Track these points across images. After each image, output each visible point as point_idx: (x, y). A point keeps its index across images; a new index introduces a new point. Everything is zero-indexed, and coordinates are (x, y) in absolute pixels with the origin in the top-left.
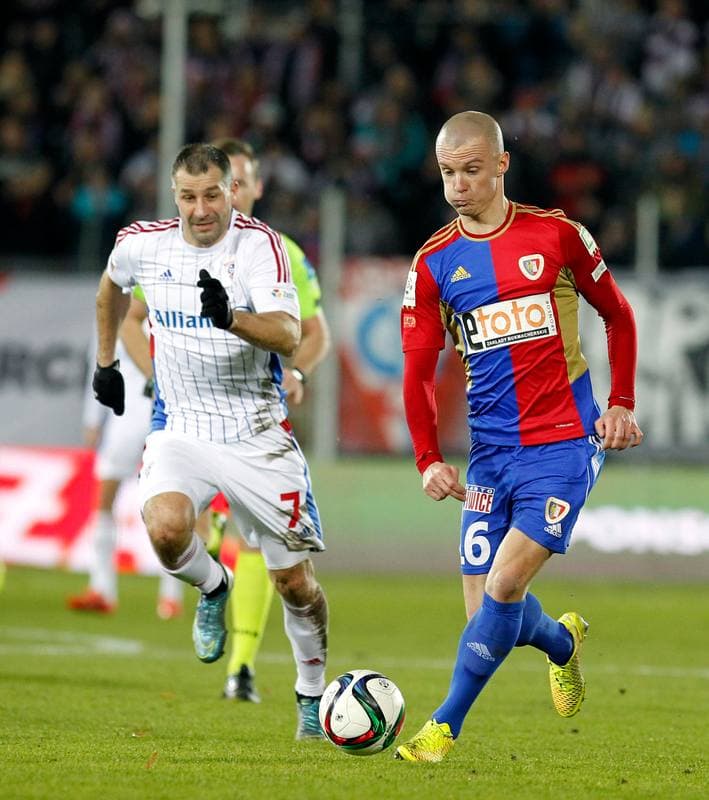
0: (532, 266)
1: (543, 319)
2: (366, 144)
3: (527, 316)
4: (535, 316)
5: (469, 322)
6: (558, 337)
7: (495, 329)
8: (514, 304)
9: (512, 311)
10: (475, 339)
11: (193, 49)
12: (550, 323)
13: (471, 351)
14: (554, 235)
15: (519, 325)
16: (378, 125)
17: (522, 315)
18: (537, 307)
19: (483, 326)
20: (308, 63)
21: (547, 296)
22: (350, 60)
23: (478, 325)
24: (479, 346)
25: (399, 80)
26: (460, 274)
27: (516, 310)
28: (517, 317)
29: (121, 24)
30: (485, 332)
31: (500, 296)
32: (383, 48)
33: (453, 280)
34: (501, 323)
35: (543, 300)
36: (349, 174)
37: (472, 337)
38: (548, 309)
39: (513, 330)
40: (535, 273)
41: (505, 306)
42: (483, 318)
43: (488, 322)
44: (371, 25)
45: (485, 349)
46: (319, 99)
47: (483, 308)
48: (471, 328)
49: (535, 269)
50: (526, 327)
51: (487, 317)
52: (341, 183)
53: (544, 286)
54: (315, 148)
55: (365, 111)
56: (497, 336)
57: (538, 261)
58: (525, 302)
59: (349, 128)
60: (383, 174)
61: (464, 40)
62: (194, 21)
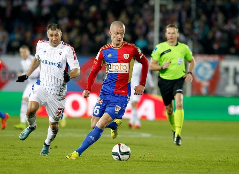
0: (126, 56)
1: (126, 69)
2: (197, 31)
3: (123, 67)
4: (125, 68)
5: (110, 66)
6: (129, 73)
7: (115, 68)
8: (121, 64)
9: (120, 66)
10: (110, 70)
11: (161, 11)
12: (127, 70)
13: (109, 72)
14: (132, 49)
15: (121, 69)
16: (199, 27)
17: (122, 67)
18: (125, 66)
19: (113, 67)
20: (184, 14)
21: (128, 64)
22: (194, 14)
23: (112, 67)
24: (111, 71)
25: (204, 18)
26: (110, 55)
27: (121, 66)
28: (121, 67)
29: (146, 6)
30: (113, 69)
31: (117, 62)
32: (200, 11)
33: (108, 56)
34: (117, 68)
35: (127, 64)
36: (194, 37)
37: (110, 69)
38: (128, 67)
39: (119, 70)
40: (127, 58)
41: (118, 64)
42: (113, 66)
43: (114, 67)
44: (197, 6)
45: (112, 72)
46: (187, 21)
47: (113, 64)
48: (110, 67)
49: (127, 57)
50: (122, 70)
51: (114, 66)
52: (192, 39)
53: (128, 61)
54: (186, 31)
55: (197, 24)
56: (115, 70)
57: (128, 55)
58: (123, 64)
59: (193, 27)
60: (200, 37)
61: (217, 9)
62: (161, 6)
